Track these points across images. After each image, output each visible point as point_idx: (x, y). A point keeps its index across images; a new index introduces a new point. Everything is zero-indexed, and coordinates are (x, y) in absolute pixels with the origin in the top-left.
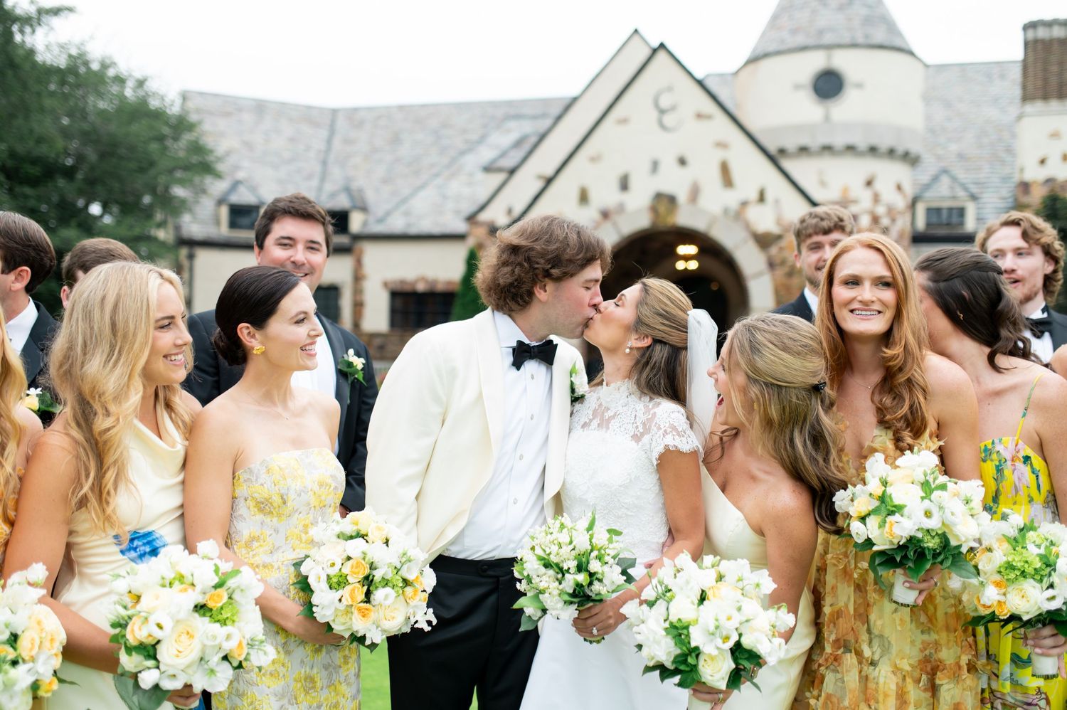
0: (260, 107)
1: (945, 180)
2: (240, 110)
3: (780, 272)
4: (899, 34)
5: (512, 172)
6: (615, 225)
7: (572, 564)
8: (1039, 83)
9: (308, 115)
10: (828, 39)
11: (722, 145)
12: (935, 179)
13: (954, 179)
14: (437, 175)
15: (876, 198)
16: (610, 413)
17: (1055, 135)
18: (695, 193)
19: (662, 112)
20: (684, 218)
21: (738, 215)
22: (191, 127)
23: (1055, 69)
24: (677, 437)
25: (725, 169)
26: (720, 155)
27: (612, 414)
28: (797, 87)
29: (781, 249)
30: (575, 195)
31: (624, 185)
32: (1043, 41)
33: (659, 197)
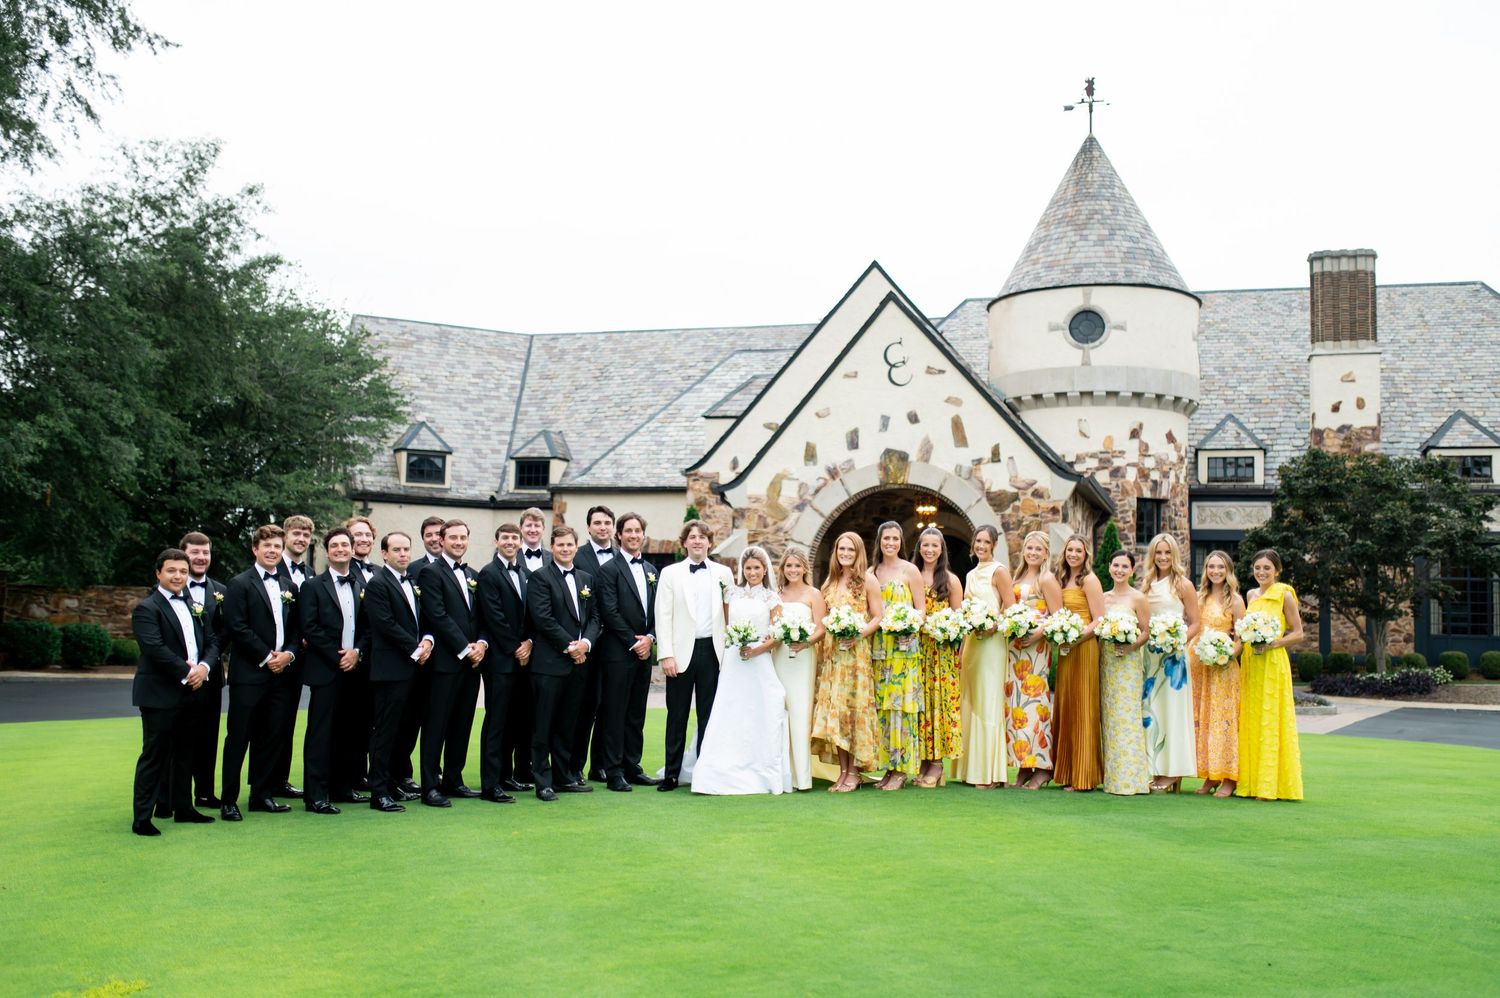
0: (443, 334)
1: (1230, 425)
2: (420, 339)
4: (1171, 269)
5: (739, 419)
6: (843, 483)
8: (1329, 321)
9: (497, 343)
10: (1087, 276)
11: (954, 401)
12: (1220, 426)
13: (1241, 425)
14: (651, 418)
15: (1144, 450)
17: (1348, 379)
18: (926, 452)
19: (893, 366)
20: (916, 476)
21: (972, 473)
22: (374, 365)
23: (1346, 305)
25: (957, 425)
26: (953, 411)
28: (1053, 328)
29: (1016, 509)
30: (801, 451)
31: (853, 443)
32: (1330, 274)
33: (888, 453)
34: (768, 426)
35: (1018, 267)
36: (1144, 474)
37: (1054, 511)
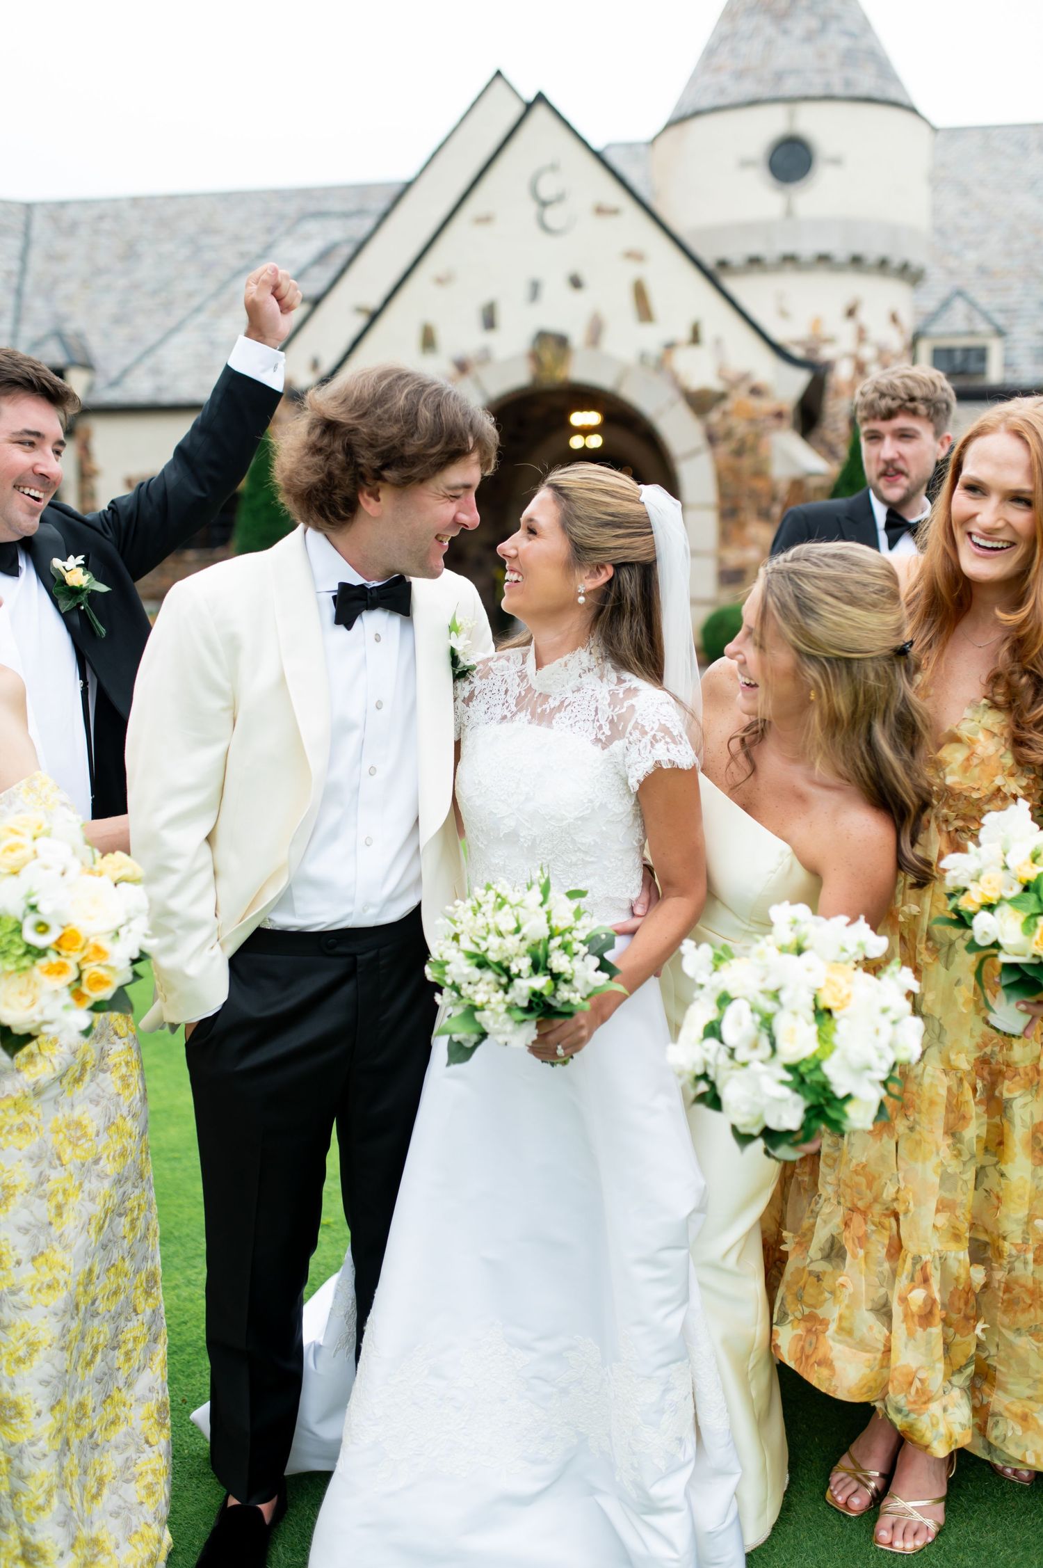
1: (959, 307)
3: (724, 449)
4: (895, 79)
5: (316, 301)
6: (477, 381)
7: (522, 964)
10: (791, 86)
11: (635, 256)
12: (946, 305)
13: (972, 304)
14: (198, 310)
15: (861, 336)
16: (553, 703)
18: (596, 332)
19: (544, 204)
20: (581, 370)
21: (661, 363)
24: (672, 746)
25: (640, 294)
26: (632, 271)
27: (557, 703)
28: (745, 164)
29: (725, 414)
30: (415, 338)
31: (489, 320)
33: (542, 337)
34: (360, 310)
35: (693, 79)
36: (861, 368)
37: (779, 415)
